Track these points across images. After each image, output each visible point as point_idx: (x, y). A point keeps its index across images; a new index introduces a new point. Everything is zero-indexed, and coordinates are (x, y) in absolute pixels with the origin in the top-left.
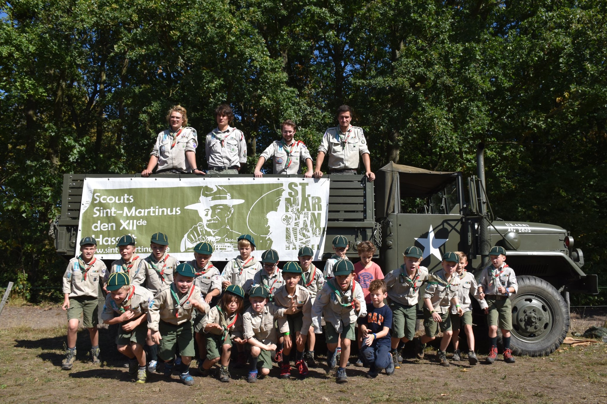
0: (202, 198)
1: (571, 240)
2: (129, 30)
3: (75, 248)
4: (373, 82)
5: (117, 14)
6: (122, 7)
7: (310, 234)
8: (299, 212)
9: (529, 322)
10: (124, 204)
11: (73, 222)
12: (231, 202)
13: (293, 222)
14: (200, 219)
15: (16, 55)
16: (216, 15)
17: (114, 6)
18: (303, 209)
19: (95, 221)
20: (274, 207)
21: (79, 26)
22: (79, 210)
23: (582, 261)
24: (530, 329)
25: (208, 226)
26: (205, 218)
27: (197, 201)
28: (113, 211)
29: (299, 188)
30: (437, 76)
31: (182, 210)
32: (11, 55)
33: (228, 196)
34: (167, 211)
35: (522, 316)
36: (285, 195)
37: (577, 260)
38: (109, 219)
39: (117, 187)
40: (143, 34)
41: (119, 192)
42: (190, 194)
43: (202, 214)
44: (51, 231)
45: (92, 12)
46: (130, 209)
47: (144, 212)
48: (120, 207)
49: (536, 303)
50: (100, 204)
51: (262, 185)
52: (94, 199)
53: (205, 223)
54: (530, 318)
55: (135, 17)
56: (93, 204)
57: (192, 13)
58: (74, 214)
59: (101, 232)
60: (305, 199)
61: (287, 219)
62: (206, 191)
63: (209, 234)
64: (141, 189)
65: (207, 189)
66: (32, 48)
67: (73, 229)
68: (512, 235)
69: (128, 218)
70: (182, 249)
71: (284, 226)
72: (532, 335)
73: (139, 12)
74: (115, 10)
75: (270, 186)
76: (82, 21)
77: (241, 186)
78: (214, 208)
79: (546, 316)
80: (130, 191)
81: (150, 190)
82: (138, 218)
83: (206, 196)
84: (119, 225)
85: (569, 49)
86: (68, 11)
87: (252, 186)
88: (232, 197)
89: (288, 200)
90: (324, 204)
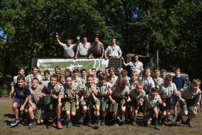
0: (71, 65)
2: (54, 9)
4: (135, 23)
5: (50, 5)
6: (52, 2)
12: (79, 66)
15: (20, 18)
21: (39, 9)
27: (69, 66)
29: (99, 62)
31: (65, 68)
32: (18, 18)
33: (79, 64)
36: (95, 64)
40: (58, 10)
41: (47, 63)
42: (68, 64)
45: (43, 4)
46: (51, 68)
48: (48, 68)
50: (42, 67)
51: (88, 61)
55: (56, 5)
56: (40, 67)
57: (73, 3)
60: (101, 65)
62: (72, 63)
64: (54, 63)
65: (72, 62)
66: (25, 16)
73: (58, 3)
74: (49, 3)
75: (91, 61)
76: (40, 7)
77: (82, 62)
78: (74, 68)
81: (56, 63)
82: (52, 71)
86: (35, 4)
89: (96, 66)
90: (107, 66)
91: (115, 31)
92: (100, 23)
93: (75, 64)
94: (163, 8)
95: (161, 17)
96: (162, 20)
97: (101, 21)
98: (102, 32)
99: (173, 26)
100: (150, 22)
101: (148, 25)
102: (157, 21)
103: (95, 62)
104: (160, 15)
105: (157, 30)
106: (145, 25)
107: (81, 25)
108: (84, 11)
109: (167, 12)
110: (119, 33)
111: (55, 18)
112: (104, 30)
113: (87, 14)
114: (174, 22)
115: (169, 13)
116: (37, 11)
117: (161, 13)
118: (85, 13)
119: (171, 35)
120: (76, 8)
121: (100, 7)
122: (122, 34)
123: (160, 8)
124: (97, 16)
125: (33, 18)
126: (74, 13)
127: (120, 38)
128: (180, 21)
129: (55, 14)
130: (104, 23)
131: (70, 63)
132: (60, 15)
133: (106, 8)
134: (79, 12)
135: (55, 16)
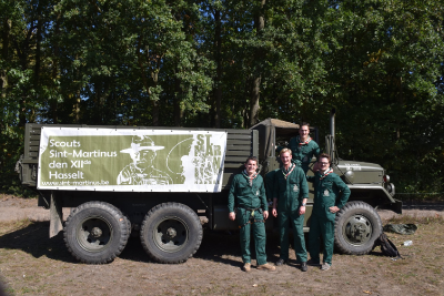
0: (133, 144)
1: (388, 177)
3: (36, 180)
7: (212, 173)
8: (205, 156)
9: (357, 233)
10: (73, 148)
11: (34, 161)
12: (154, 148)
13: (200, 163)
14: (132, 161)
18: (207, 154)
19: (51, 161)
20: (186, 152)
22: (38, 152)
23: (393, 192)
24: (358, 238)
25: (138, 166)
26: (136, 159)
27: (129, 146)
28: (64, 154)
29: (205, 139)
30: (294, 41)
31: (118, 153)
33: (153, 144)
34: (107, 154)
35: (353, 229)
36: (195, 143)
37: (390, 191)
38: (62, 160)
39: (67, 135)
41: (69, 139)
42: (124, 142)
43: (133, 156)
44: (17, 168)
46: (78, 152)
47: (89, 154)
49: (363, 220)
50: (55, 148)
51: (178, 136)
52: (50, 144)
53: (135, 163)
54: (358, 231)
56: (49, 148)
58: (35, 155)
59: (56, 169)
60: (209, 146)
61: (196, 161)
62: (136, 139)
63: (138, 172)
64: (86, 137)
65: (136, 137)
67: (34, 166)
68: (349, 173)
69: (76, 158)
70: (119, 182)
71: (194, 166)
72: (359, 241)
75: (184, 137)
77: (162, 136)
78: (142, 152)
79: (368, 229)
80: (77, 138)
81: (93, 138)
82: (84, 159)
83: (136, 143)
84: (70, 164)
85: (381, 25)
87: (170, 136)
88: (156, 144)
89: (196, 147)
90: (223, 150)
91: (199, 54)
92: (174, 35)
93: (145, 142)
96: (302, 40)
97: (175, 30)
98: (178, 55)
101: (276, 47)
103: (195, 137)
104: (299, 30)
106: (269, 48)
109: (312, 24)
110: (210, 59)
111: (68, 15)
113: (146, 12)
117: (301, 26)
123: (298, 15)
126: (114, 6)
131: (131, 139)
132: (82, 10)
135: (69, 10)
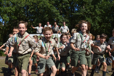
2: (31, 6)
4: (76, 14)
6: (29, 2)
16: (45, 4)
17: (28, 2)
21: (22, 6)
29: (56, 36)
32: (11, 12)
40: (33, 7)
45: (24, 4)
55: (32, 4)
57: (42, 3)
66: (14, 10)
73: (33, 3)
74: (28, 3)
76: (22, 5)
86: (20, 4)
91: (65, 18)
92: (57, 14)
94: (92, 5)
95: (91, 10)
96: (91, 12)
97: (57, 13)
98: (58, 19)
99: (97, 15)
100: (85, 13)
101: (83, 14)
102: (88, 12)
103: (54, 35)
104: (90, 8)
105: (89, 17)
106: (82, 15)
107: (46, 15)
108: (47, 7)
109: (94, 7)
110: (67, 19)
111: (31, 11)
112: (59, 18)
113: (49, 9)
114: (98, 12)
115: (95, 7)
116: (21, 8)
117: (91, 8)
118: (48, 8)
119: (96, 20)
120: (43, 5)
121: (56, 5)
122: (69, 20)
123: (90, 5)
124: (55, 10)
125: (19, 12)
126: (42, 8)
127: (68, 22)
128: (102, 12)
129: (31, 9)
130: (59, 14)
132: (34, 10)
133: (60, 5)
134: (45, 8)
135: (31, 10)
